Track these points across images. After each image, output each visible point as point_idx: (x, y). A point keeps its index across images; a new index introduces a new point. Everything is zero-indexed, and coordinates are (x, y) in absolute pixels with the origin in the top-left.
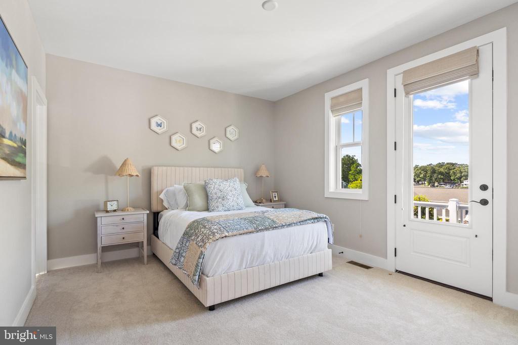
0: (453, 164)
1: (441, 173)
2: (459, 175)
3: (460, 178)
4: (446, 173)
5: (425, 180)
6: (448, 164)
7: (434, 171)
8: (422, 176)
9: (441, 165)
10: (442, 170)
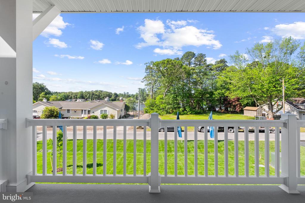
0: (102, 91)
1: (96, 95)
2: (103, 96)
3: (104, 97)
4: (99, 95)
5: (89, 98)
6: (99, 91)
7: (93, 94)
8: (88, 96)
9: (96, 91)
10: (97, 93)
